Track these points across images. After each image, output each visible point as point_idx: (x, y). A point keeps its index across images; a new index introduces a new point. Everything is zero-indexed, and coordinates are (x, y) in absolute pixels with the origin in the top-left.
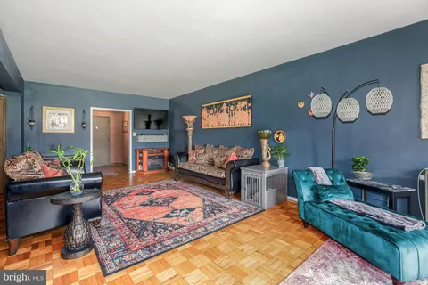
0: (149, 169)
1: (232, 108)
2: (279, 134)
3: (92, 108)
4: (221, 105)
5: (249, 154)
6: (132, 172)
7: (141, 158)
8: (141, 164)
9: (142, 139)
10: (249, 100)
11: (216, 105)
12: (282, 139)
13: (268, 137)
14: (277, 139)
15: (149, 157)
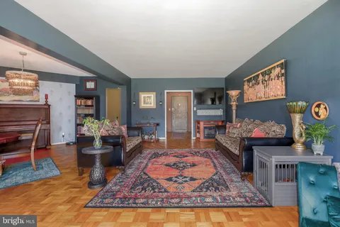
0: (205, 137)
1: (267, 77)
2: (318, 106)
3: (166, 91)
4: (258, 76)
5: (278, 130)
6: (193, 138)
7: (199, 128)
8: (199, 132)
9: (200, 113)
10: (281, 66)
11: (254, 77)
12: (323, 113)
13: (302, 112)
14: (317, 114)
15: (205, 128)
